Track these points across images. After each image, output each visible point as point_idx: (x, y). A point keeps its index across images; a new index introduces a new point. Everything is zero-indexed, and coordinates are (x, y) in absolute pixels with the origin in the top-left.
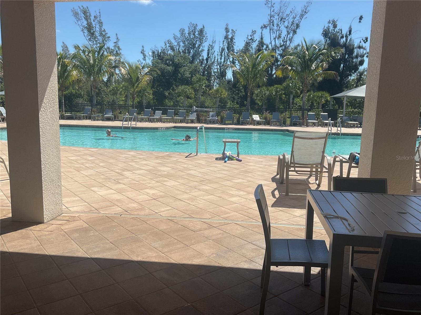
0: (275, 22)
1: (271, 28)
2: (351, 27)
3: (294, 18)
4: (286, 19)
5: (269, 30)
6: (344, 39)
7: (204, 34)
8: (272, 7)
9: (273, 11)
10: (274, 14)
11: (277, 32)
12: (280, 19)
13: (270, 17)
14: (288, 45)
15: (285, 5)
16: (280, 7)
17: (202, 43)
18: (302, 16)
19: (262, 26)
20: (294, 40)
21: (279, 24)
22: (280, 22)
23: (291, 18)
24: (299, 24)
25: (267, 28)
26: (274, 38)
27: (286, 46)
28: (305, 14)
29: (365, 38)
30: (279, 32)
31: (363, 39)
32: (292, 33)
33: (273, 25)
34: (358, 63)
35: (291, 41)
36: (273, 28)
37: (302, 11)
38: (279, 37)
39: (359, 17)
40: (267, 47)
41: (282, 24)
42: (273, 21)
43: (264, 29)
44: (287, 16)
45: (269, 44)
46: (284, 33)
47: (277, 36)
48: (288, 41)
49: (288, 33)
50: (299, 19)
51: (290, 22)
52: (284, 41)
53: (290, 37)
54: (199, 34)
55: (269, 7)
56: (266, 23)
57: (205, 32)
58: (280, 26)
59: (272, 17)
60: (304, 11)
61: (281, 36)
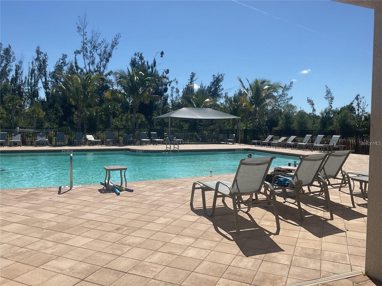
0: (89, 49)
1: (84, 54)
2: (155, 60)
3: (106, 47)
4: (98, 48)
5: (83, 56)
6: (150, 70)
7: (11, 53)
8: (84, 36)
9: (86, 39)
10: (87, 42)
11: (90, 58)
12: (92, 47)
13: (83, 44)
14: (102, 71)
15: (97, 35)
16: (93, 37)
17: (9, 63)
18: (113, 46)
19: (75, 51)
20: (107, 67)
21: (92, 51)
22: (92, 50)
23: (103, 47)
24: (111, 53)
25: (80, 54)
26: (88, 63)
27: (100, 72)
28: (116, 45)
29: (167, 70)
30: (92, 59)
31: (165, 71)
32: (105, 61)
33: (87, 52)
34: (163, 90)
35: (105, 67)
36: (86, 54)
37: (113, 42)
38: (93, 63)
39: (160, 53)
40: (82, 70)
41: (95, 51)
42: (86, 48)
43: (78, 54)
44: (99, 45)
45: (83, 69)
46: (97, 60)
47: (91, 62)
48: (102, 67)
49: (102, 60)
50: (111, 48)
51: (102, 51)
52: (98, 66)
53: (104, 64)
54: (5, 53)
55: (81, 35)
56: (79, 49)
57: (12, 52)
58: (93, 53)
59: (85, 44)
60: (114, 42)
61: (95, 62)
